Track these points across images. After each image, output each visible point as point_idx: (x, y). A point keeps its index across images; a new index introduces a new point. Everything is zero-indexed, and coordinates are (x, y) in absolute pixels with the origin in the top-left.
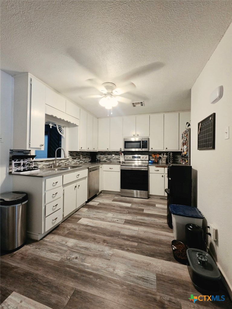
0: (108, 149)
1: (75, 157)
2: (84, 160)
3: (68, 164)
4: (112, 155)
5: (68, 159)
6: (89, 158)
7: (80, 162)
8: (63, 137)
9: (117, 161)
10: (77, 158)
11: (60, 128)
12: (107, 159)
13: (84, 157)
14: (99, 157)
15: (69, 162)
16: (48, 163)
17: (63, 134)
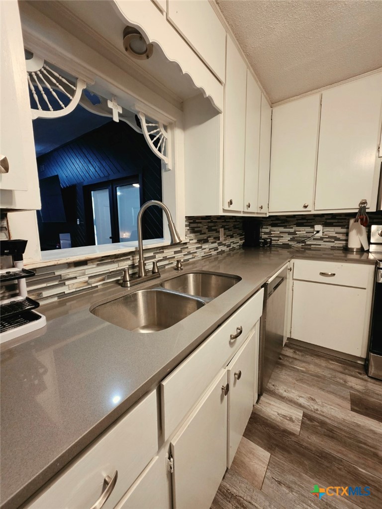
0: (305, 207)
1: (204, 237)
2: (227, 242)
3: (185, 261)
4: (313, 227)
5: (186, 244)
6: (241, 235)
7: (220, 250)
8: (166, 164)
9: (332, 244)
10: (211, 240)
11: (156, 128)
12: (292, 240)
13: (228, 233)
14: (266, 233)
15: (189, 253)
16: (113, 267)
17: (165, 154)
